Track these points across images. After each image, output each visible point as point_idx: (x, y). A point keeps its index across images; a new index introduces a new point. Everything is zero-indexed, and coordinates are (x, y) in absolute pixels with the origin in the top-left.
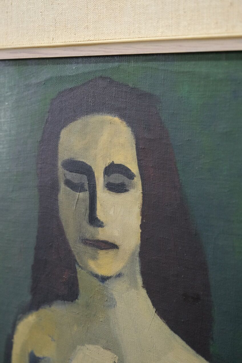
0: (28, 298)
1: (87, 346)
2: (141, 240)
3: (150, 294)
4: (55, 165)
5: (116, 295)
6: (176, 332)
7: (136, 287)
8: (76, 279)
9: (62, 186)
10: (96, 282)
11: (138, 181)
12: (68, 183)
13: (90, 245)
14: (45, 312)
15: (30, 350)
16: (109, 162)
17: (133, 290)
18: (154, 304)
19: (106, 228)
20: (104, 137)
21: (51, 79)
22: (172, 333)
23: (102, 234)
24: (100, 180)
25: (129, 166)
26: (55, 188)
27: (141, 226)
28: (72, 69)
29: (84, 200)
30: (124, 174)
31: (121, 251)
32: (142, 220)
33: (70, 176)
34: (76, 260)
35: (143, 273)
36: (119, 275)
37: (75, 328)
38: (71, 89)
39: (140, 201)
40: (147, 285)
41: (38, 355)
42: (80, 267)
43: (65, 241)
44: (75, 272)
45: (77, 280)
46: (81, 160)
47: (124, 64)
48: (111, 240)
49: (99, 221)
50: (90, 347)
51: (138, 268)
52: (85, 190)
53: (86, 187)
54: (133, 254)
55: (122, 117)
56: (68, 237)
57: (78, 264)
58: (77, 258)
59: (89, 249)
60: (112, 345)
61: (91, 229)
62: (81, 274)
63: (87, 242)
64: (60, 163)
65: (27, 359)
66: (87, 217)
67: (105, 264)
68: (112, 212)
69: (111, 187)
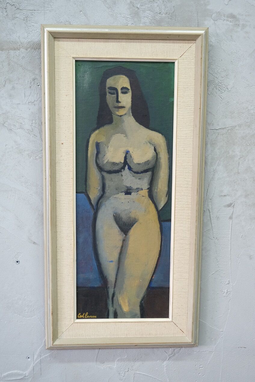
2: (132, 105)
3: (134, 117)
4: (106, 89)
9: (108, 94)
10: (119, 117)
11: (130, 91)
12: (110, 93)
14: (102, 129)
15: (96, 141)
16: (122, 87)
17: (129, 117)
18: (135, 119)
19: (121, 103)
20: (121, 81)
21: (103, 66)
22: (140, 125)
23: (120, 105)
24: (120, 91)
25: (128, 87)
26: (105, 94)
27: (131, 101)
28: (111, 64)
29: (115, 97)
30: (127, 89)
31: (126, 109)
33: (110, 91)
35: (132, 113)
36: (125, 114)
37: (112, 131)
38: (110, 69)
39: (131, 95)
40: (133, 115)
41: (98, 142)
42: (113, 114)
43: (109, 109)
44: (112, 116)
45: (113, 118)
46: (114, 87)
47: (126, 64)
48: (123, 106)
49: (119, 101)
50: (117, 135)
51: (131, 111)
53: (115, 93)
54: (129, 108)
55: (125, 76)
56: (109, 107)
58: (112, 112)
59: (117, 109)
60: (124, 132)
61: (117, 104)
62: (114, 116)
63: (115, 107)
64: (107, 88)
65: (95, 144)
66: (116, 101)
67: (121, 112)
68: (123, 99)
69: (123, 93)
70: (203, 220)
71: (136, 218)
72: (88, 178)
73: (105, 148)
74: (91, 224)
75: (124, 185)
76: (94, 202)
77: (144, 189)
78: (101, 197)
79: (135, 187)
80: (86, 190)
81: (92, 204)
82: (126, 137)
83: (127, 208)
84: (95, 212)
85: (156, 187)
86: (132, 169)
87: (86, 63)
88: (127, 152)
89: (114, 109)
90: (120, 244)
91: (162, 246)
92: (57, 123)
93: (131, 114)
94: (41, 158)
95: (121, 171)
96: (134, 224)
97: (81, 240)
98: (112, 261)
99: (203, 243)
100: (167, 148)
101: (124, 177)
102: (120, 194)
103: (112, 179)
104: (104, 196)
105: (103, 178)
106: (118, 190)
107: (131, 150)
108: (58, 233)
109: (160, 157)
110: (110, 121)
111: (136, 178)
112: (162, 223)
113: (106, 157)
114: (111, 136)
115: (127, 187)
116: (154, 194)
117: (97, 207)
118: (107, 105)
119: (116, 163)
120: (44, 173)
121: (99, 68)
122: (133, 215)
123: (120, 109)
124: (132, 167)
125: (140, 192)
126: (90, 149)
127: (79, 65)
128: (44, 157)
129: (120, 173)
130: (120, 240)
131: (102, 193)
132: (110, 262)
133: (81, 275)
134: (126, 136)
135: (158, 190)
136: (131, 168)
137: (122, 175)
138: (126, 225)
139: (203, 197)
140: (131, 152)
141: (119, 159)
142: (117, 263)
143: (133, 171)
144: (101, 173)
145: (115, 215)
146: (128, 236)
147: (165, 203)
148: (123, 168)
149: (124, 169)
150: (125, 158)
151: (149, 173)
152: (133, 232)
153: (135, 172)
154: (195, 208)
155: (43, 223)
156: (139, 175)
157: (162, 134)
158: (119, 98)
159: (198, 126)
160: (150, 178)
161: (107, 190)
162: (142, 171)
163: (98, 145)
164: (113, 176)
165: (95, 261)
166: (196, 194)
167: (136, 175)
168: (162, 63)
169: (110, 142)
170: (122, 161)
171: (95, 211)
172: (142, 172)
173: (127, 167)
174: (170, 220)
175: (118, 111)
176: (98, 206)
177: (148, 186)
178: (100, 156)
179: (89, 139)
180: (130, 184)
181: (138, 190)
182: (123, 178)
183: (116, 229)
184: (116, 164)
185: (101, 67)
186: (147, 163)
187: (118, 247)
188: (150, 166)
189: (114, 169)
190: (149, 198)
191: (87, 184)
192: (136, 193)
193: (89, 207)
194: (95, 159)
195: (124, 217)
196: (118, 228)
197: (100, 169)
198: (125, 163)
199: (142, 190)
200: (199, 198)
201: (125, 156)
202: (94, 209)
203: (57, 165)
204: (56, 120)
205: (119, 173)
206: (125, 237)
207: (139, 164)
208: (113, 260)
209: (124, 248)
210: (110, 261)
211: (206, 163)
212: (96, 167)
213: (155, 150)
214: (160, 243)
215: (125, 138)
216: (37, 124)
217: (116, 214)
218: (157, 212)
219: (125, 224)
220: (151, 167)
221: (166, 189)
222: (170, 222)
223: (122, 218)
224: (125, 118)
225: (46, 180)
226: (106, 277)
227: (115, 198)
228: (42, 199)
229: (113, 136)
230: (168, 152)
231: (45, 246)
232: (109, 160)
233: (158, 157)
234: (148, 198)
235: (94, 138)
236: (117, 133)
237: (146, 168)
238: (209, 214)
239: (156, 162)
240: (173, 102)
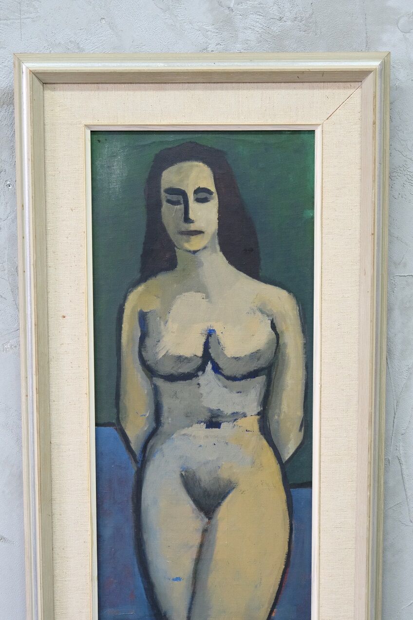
0: (138, 276)
1: (183, 294)
2: (219, 226)
3: (225, 254)
4: (159, 192)
5: (203, 259)
6: (240, 270)
7: (216, 252)
8: (175, 256)
9: (165, 204)
10: (190, 255)
11: (215, 195)
12: (168, 201)
13: (185, 234)
14: (152, 282)
15: (139, 310)
16: (197, 187)
17: (214, 254)
18: (227, 259)
19: (196, 223)
20: (193, 174)
21: (154, 142)
22: (239, 271)
23: (192, 227)
24: (191, 197)
25: (209, 188)
26: (159, 205)
27: (218, 219)
28: (171, 138)
29: (180, 210)
30: (207, 192)
31: (205, 235)
32: (219, 215)
33: (170, 197)
34: (175, 245)
35: (220, 244)
36: (205, 248)
37: (175, 286)
38: (170, 149)
39: (217, 205)
41: (145, 310)
42: (178, 248)
43: (167, 235)
44: (175, 252)
46: (178, 187)
47: (205, 136)
48: (198, 229)
49: (191, 220)
50: (186, 294)
51: (217, 241)
52: (180, 204)
53: (182, 202)
54: (214, 234)
55: (204, 162)
56: (169, 232)
57: (177, 247)
58: (175, 243)
59: (185, 237)
60: (201, 288)
61: (186, 225)
62: (179, 253)
63: (182, 233)
64: (162, 191)
65: (137, 316)
66: (183, 219)
67: (195, 243)
68: (199, 214)
69: (198, 200)
70: (385, 483)
71: (233, 479)
72: (122, 393)
73: (160, 325)
74: (130, 496)
75: (204, 407)
76: (136, 446)
77: (248, 414)
78: (153, 434)
79: (228, 410)
80: (118, 419)
81: (132, 449)
82: (207, 300)
83: (210, 458)
84: (138, 468)
85: (277, 411)
86: (222, 369)
87: (115, 136)
88: (210, 333)
89: (179, 236)
90: (196, 539)
91: (293, 543)
92: (51, 271)
93: (218, 248)
94: (15, 347)
95: (197, 376)
96: (228, 493)
97: (107, 533)
98: (178, 579)
99: (385, 533)
100: (301, 321)
101: (203, 390)
102: (196, 426)
103: (176, 394)
104: (159, 432)
105: (156, 391)
106: (190, 418)
107: (218, 328)
108: (56, 517)
109: (284, 343)
110: (171, 264)
111: (231, 391)
112: (291, 490)
113: (162, 344)
114: (174, 298)
115: (211, 411)
116: (273, 427)
117: (144, 456)
118: (164, 229)
119: (186, 358)
120: (23, 384)
121: (145, 146)
122: (225, 474)
123: (193, 238)
124: (221, 366)
125: (241, 422)
126: (125, 326)
127: (99, 141)
128: (22, 346)
129: (195, 380)
130: (196, 529)
131: (154, 425)
132: (173, 580)
133: (109, 612)
134: (207, 297)
135: (282, 416)
136: (219, 367)
137: (199, 384)
138: (209, 495)
139: (383, 431)
140: (218, 333)
141: (193, 348)
142: (191, 582)
143: (223, 375)
144: (151, 381)
145: (183, 473)
146: (213, 521)
147: (298, 445)
148: (202, 368)
149: (204, 371)
150: (206, 346)
151: (261, 379)
152: (225, 512)
153: (228, 378)
154: (365, 456)
155: (22, 493)
156: (237, 383)
157: (289, 291)
158: (190, 212)
159: (369, 272)
160: (263, 391)
161: (167, 420)
162: (245, 373)
163: (143, 318)
164: (179, 385)
165: (140, 579)
166: (367, 425)
167: (230, 383)
168: (287, 133)
169: (171, 312)
170: (200, 353)
171: (139, 465)
172: (244, 377)
173: (209, 366)
174: (309, 484)
175: (188, 241)
176: (147, 454)
177: (259, 409)
178: (149, 342)
179: (124, 305)
180: (219, 403)
181: (235, 416)
182: (201, 392)
183: (187, 505)
184: (185, 361)
185: (149, 145)
186: (255, 355)
187: (192, 547)
188: (262, 363)
189: (181, 371)
190: (262, 434)
191: (121, 405)
192: (231, 424)
193: (126, 455)
194: (137, 349)
195: (205, 478)
196: (192, 502)
197: (150, 371)
198: (207, 356)
199: (245, 415)
200: (375, 434)
201: (204, 341)
202: (136, 461)
203: (52, 364)
204: (50, 263)
205: (191, 379)
206: (208, 523)
207: (237, 359)
208: (180, 575)
209: (205, 548)
210: (175, 578)
211: (389, 351)
212: (140, 368)
213: (273, 326)
214: (288, 537)
215: (204, 300)
216: (6, 272)
217: (186, 471)
218: (278, 466)
219: (207, 494)
220: (264, 366)
221: (300, 413)
222: (309, 489)
223: (200, 480)
224: (204, 257)
225: (27, 400)
226: (165, 615)
227: (184, 435)
228: (19, 440)
229: (177, 297)
230: (304, 332)
231: (27, 546)
232: (169, 351)
233: (280, 342)
234: (259, 433)
235: (134, 302)
236: (187, 291)
237: (253, 367)
238: (400, 467)
239: (275, 353)
240: (313, 218)
